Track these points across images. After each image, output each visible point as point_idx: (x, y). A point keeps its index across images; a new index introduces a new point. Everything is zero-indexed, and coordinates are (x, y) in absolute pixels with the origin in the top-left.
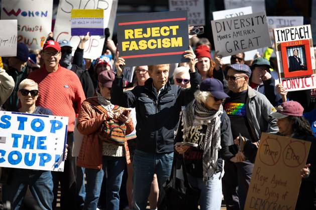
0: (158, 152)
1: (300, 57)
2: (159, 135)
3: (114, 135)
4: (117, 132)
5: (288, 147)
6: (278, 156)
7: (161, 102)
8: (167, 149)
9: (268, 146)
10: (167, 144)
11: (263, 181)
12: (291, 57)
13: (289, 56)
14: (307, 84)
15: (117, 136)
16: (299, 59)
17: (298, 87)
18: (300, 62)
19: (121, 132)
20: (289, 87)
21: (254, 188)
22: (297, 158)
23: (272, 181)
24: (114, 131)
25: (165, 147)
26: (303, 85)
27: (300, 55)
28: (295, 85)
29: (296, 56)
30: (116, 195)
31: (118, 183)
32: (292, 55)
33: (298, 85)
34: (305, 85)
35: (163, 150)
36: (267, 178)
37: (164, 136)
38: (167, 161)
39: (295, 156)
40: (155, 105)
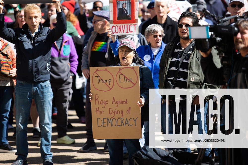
0: (35, 81)
1: (127, 9)
2: (35, 67)
3: (3, 69)
4: (6, 66)
5: (119, 74)
6: (111, 83)
7: (35, 41)
8: (42, 78)
9: (99, 76)
10: (42, 74)
11: (104, 104)
12: (120, 8)
13: (119, 7)
14: (131, 30)
15: (5, 70)
16: (126, 10)
17: (124, 32)
18: (127, 13)
19: (8, 67)
20: (117, 31)
21: (97, 111)
22: (130, 80)
23: (113, 102)
24: (3, 66)
25: (41, 76)
26: (127, 31)
27: (127, 8)
28: (121, 30)
29: (124, 8)
30: (6, 117)
31: (8, 107)
32: (121, 7)
33: (124, 31)
34: (128, 31)
35: (39, 79)
36: (107, 101)
37: (39, 68)
38: (42, 88)
39: (127, 79)
40: (31, 44)
